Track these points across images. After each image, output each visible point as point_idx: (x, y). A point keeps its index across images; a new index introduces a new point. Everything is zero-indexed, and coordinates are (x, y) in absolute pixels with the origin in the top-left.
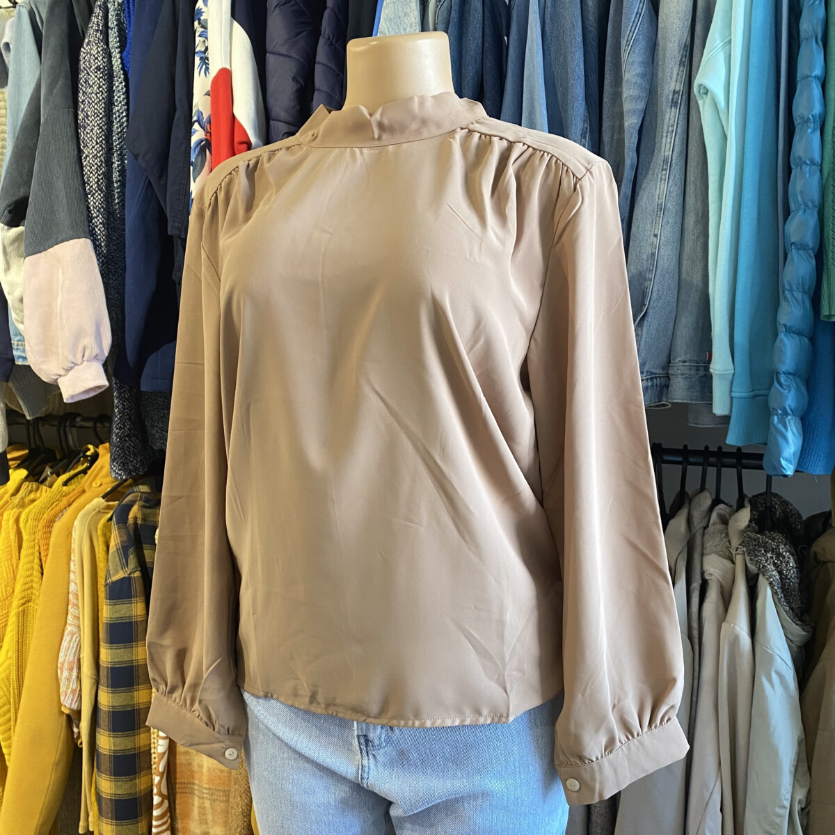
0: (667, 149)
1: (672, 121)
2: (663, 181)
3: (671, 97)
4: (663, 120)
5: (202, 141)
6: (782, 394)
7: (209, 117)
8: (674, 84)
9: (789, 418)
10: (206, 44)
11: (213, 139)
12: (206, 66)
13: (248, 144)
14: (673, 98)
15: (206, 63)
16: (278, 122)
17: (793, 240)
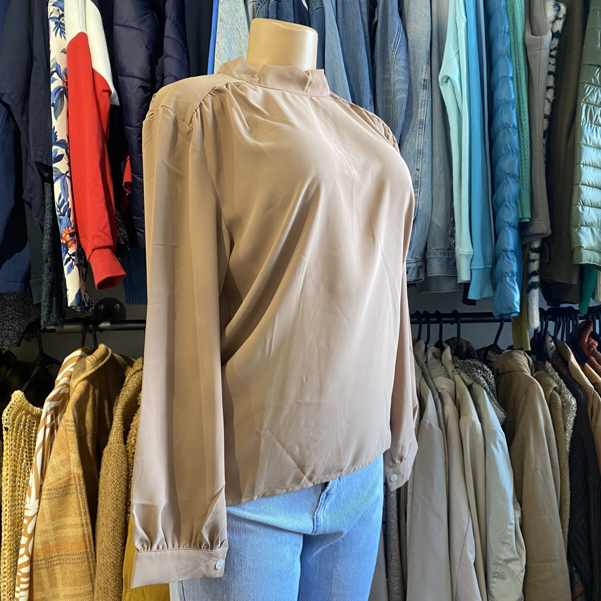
0: (422, 115)
1: (424, 98)
2: (420, 136)
3: (423, 83)
4: (418, 97)
5: (61, 88)
6: (510, 263)
7: (66, 69)
8: (424, 75)
9: (515, 278)
10: (61, 12)
11: (69, 87)
12: (61, 30)
13: (110, 92)
14: (424, 84)
15: (60, 26)
16: (132, 78)
17: (507, 172)
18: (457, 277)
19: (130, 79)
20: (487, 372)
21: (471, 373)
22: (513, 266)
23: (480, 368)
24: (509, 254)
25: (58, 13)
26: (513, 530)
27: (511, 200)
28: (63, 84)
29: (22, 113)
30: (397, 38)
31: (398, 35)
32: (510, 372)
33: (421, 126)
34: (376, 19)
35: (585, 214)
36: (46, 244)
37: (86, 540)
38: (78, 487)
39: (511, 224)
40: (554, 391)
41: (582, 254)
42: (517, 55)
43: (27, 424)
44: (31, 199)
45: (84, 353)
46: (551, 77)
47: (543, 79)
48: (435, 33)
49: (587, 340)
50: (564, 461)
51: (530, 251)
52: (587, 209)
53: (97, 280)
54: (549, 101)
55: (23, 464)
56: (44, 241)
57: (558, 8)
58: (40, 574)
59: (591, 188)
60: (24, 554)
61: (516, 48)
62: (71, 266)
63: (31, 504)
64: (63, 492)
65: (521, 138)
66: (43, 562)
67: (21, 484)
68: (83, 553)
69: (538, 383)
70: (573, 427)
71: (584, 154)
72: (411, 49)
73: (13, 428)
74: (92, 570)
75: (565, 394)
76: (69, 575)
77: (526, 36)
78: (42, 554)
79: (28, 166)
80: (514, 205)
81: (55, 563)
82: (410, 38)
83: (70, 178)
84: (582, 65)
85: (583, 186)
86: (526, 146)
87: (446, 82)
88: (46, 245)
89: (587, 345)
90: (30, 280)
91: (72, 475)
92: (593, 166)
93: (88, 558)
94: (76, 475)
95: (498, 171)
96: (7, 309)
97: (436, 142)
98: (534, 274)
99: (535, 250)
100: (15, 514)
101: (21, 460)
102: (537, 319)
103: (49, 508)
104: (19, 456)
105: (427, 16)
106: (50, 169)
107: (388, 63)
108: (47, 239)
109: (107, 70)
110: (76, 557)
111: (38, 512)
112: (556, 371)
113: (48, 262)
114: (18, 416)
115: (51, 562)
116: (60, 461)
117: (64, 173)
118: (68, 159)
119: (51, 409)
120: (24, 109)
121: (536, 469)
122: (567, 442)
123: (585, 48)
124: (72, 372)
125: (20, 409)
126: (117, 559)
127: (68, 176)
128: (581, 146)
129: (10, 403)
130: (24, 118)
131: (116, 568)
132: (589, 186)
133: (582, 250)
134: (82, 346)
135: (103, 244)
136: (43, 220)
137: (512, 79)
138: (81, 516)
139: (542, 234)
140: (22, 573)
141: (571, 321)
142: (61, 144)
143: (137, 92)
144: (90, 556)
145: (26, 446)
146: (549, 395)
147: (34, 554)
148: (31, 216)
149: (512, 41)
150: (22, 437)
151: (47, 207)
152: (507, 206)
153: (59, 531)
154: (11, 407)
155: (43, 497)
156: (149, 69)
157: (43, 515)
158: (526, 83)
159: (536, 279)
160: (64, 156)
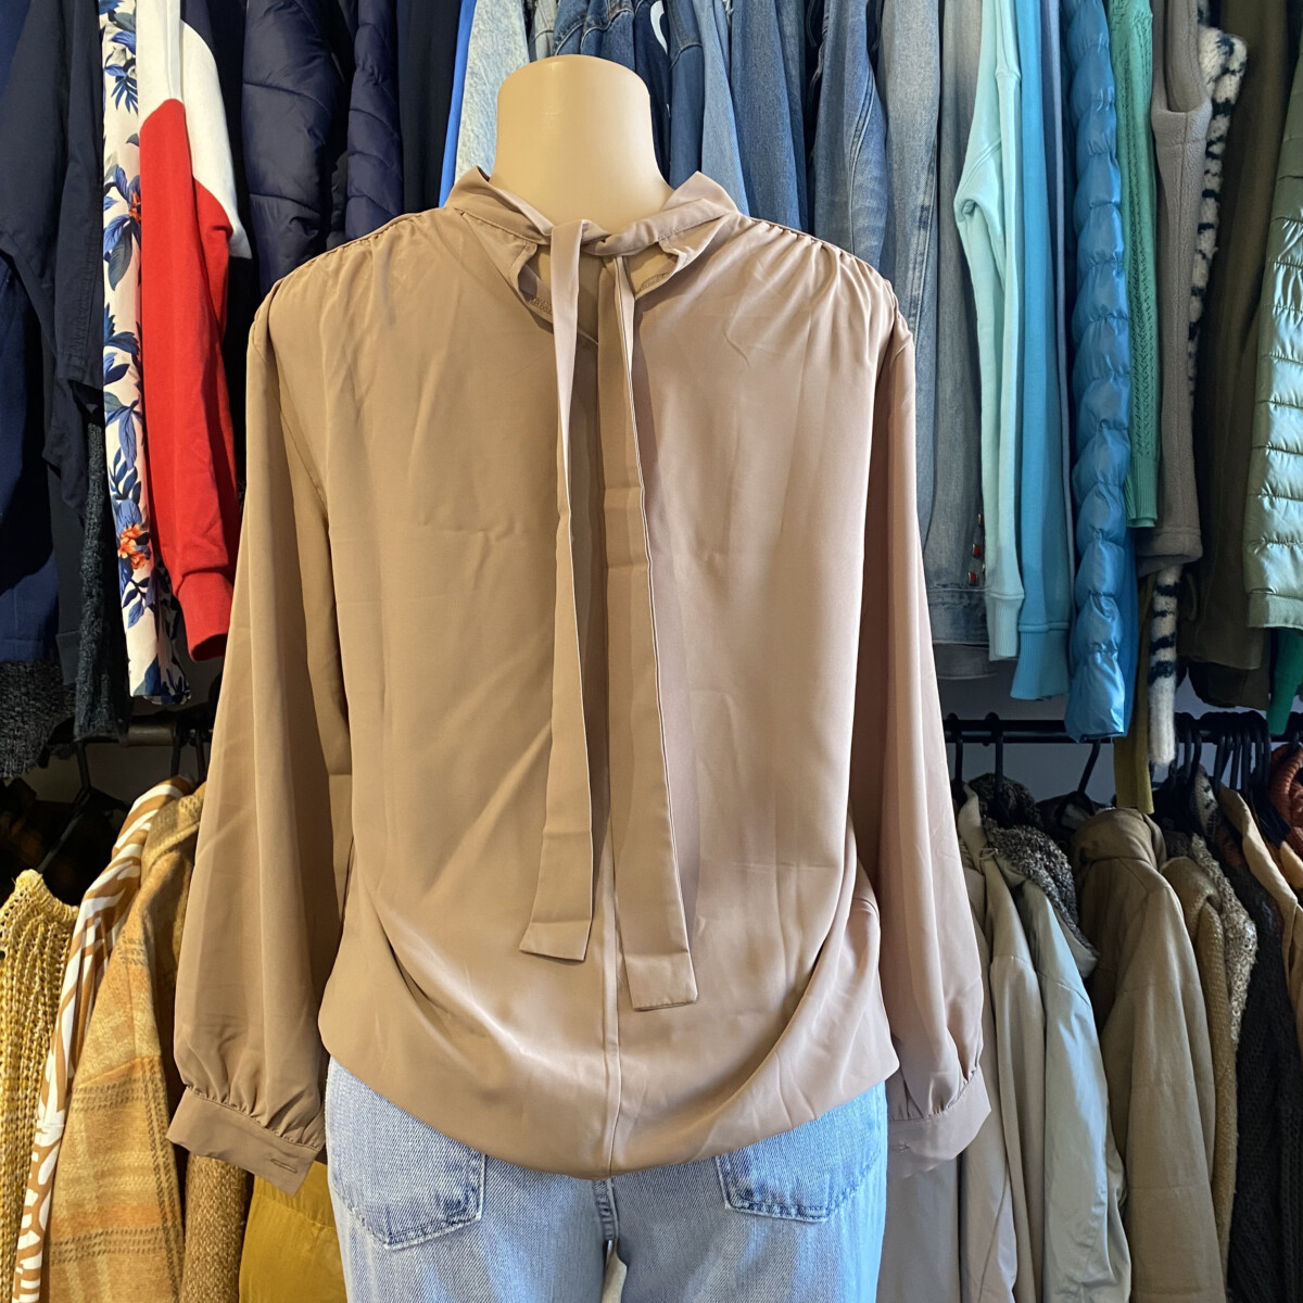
0: (916, 286)
1: (921, 249)
3: (918, 214)
4: (907, 245)
5: (125, 220)
6: (1104, 623)
7: (137, 180)
8: (922, 196)
9: (1116, 655)
10: (129, 55)
11: (142, 218)
12: (128, 94)
13: (229, 230)
14: (921, 216)
15: (128, 88)
16: (279, 200)
17: (1103, 417)
18: (987, 646)
19: (273, 201)
20: (1056, 857)
21: (1021, 859)
22: (1111, 627)
23: (1041, 848)
24: (1103, 601)
25: (122, 56)
26: (1103, 1218)
27: (1110, 482)
28: (131, 210)
29: (42, 275)
30: (864, 114)
31: (865, 109)
32: (1110, 858)
33: (913, 312)
34: (818, 71)
35: (1278, 516)
36: (89, 558)
37: (164, 1201)
38: (150, 1085)
39: (1108, 533)
40: (1208, 904)
41: (1268, 606)
42: (1132, 155)
43: (48, 942)
44: (60, 458)
45: (176, 790)
46: (1211, 202)
47: (1191, 207)
48: (948, 104)
49: (1288, 789)
50: (1225, 1064)
51: (1155, 593)
52: (1281, 503)
53: (193, 641)
54: (1204, 256)
55: (37, 1030)
56: (86, 552)
57: (1227, 48)
58: (64, 1272)
59: (1292, 457)
60: (30, 1228)
61: (1130, 137)
62: (139, 610)
63: (48, 1118)
64: (117, 1095)
65: (1138, 339)
66: (71, 1246)
67: (30, 1073)
68: (158, 1229)
69: (1169, 886)
70: (1249, 986)
71: (1277, 378)
72: (894, 138)
73: (16, 952)
74: (177, 1268)
75: (1232, 912)
76: (126, 1277)
77: (1153, 110)
78: (69, 1229)
79: (56, 388)
80: (1116, 491)
81: (97, 1249)
82: (892, 114)
83: (142, 417)
84: (1279, 176)
85: (1273, 453)
86: (1149, 357)
87: (971, 213)
88: (88, 560)
89: (1288, 800)
90: (57, 633)
91: (138, 1060)
92: (1297, 407)
93: (167, 1241)
94: (146, 1060)
95: (1083, 415)
96: (12, 693)
97: (946, 346)
98: (1164, 643)
99: (1167, 591)
100: (17, 1138)
101: (33, 1022)
102: (1169, 745)
103: (86, 1131)
104: (28, 1014)
105: (932, 66)
106: (98, 396)
107: (844, 168)
108: (91, 548)
109: (225, 182)
110: (142, 1238)
111: (62, 1138)
112: (1215, 858)
113: (92, 597)
114: (28, 927)
115: (88, 1247)
116: (112, 1028)
117: (129, 405)
118: (137, 375)
119: (97, 915)
120: (46, 265)
121: (1159, 1082)
122: (1234, 1021)
123: (1286, 139)
124: (147, 832)
125: (34, 910)
126: (228, 1247)
127: (136, 413)
128: (1271, 361)
129: (12, 898)
130: (44, 286)
131: (225, 1267)
132: (1287, 452)
133: (1268, 597)
134: (173, 774)
135: (204, 563)
136: (82, 505)
137: (1119, 207)
138: (154, 1148)
139: (1181, 555)
140: (25, 1271)
141: (1254, 744)
142: (124, 341)
143: (289, 230)
144: (172, 1237)
145: (46, 992)
146: (1195, 912)
147: (52, 1228)
148: (59, 494)
149: (1123, 122)
150: (37, 971)
151: (93, 477)
152: (1100, 494)
153: (107, 1180)
154: (11, 908)
155: (74, 1105)
156: (316, 179)
157: (73, 1145)
158: (1153, 215)
159: (1167, 655)
160: (129, 369)
